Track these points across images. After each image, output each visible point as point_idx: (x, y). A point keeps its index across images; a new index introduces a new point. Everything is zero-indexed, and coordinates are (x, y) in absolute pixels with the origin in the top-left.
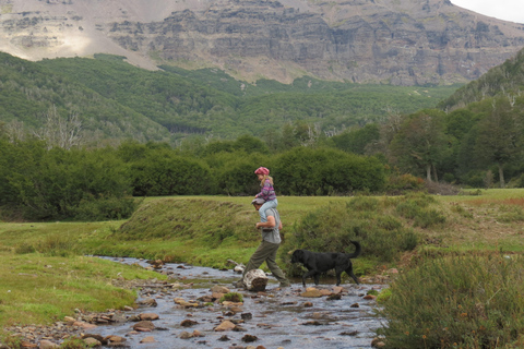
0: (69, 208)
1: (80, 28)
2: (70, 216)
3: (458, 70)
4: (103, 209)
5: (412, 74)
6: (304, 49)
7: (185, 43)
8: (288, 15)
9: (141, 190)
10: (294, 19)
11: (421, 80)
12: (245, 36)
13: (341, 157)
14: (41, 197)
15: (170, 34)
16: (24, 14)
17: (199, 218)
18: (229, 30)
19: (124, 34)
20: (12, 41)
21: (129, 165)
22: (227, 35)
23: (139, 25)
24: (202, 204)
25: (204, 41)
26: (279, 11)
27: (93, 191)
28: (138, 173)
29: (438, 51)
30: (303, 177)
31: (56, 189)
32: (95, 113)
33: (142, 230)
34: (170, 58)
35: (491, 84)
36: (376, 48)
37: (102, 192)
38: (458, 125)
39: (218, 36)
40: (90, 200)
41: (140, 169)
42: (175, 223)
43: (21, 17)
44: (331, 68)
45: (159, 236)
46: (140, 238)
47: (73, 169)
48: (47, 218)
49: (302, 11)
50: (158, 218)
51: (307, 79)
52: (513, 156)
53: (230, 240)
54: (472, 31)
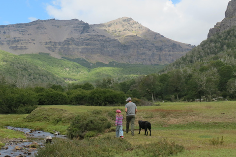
0: (15, 109)
1: (34, 44)
2: (15, 112)
3: (166, 59)
4: (26, 110)
5: (150, 61)
6: (113, 51)
7: (71, 49)
8: (107, 40)
9: (42, 103)
10: (109, 41)
11: (154, 63)
12: (92, 47)
13: (111, 92)
14: (5, 105)
15: (66, 46)
16: (14, 38)
17: (52, 114)
18: (87, 45)
19: (49, 46)
20: (10, 48)
21: (37, 94)
22: (86, 47)
23: (55, 43)
24: (54, 109)
25: (78, 49)
26: (104, 39)
27: (24, 103)
28: (41, 97)
29: (159, 53)
30: (98, 99)
31: (10, 102)
32: (39, 73)
33: (33, 118)
34: (66, 55)
35: (177, 64)
36: (137, 52)
37: (26, 104)
38: (163, 79)
39: (83, 47)
40: (22, 107)
41: (42, 95)
42: (44, 116)
43: (13, 39)
44: (122, 58)
45: (38, 120)
46: (32, 121)
47: (17, 95)
48: (7, 113)
49: (112, 39)
50: (39, 114)
51: (114, 62)
52: (181, 90)
53: (60, 122)
54: (171, 46)
